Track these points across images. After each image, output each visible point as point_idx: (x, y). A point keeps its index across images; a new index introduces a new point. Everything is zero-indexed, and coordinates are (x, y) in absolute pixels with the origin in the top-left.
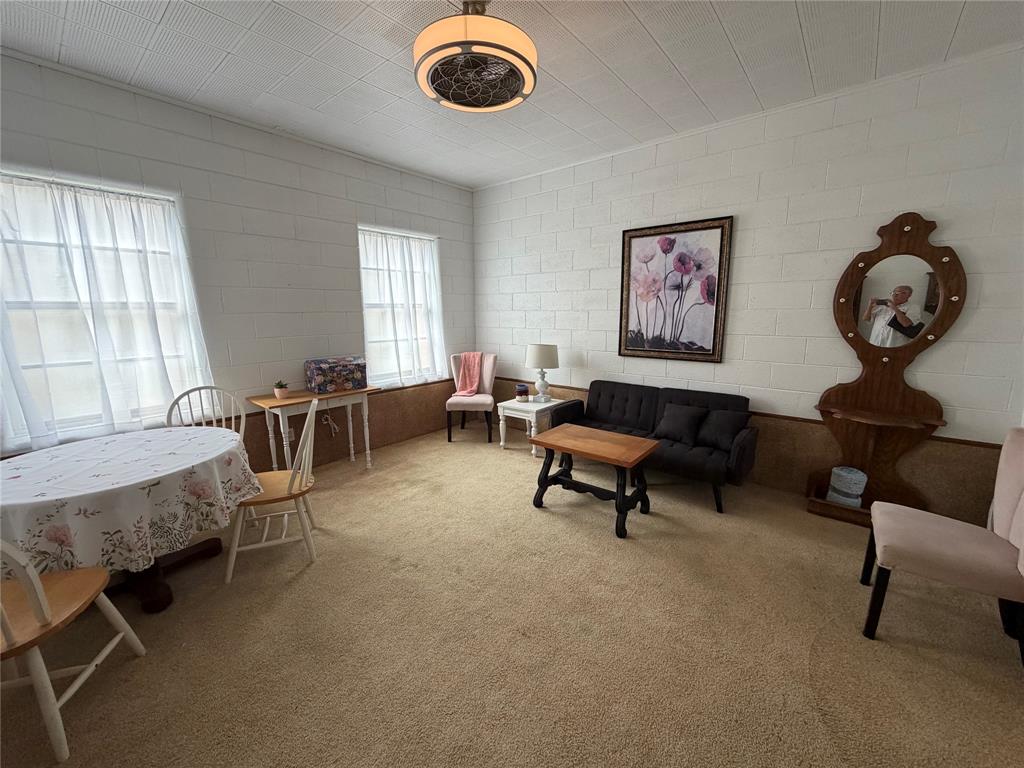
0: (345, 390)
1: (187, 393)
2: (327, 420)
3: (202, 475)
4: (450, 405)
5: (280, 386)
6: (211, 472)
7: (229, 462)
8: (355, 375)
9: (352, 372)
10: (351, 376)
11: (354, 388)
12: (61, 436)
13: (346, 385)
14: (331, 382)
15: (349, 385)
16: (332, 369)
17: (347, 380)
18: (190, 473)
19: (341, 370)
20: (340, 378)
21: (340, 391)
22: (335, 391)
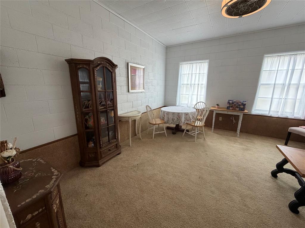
0: (236, 110)
1: (201, 102)
2: (232, 118)
3: (180, 115)
4: (291, 129)
5: (218, 105)
6: (182, 115)
7: (187, 115)
8: (241, 106)
9: (240, 105)
10: (239, 106)
11: (239, 110)
12: (182, 106)
13: (236, 109)
14: (232, 107)
15: (238, 109)
16: (233, 103)
17: (237, 107)
18: (179, 113)
19: (236, 104)
20: (234, 106)
21: (234, 110)
22: (232, 110)
